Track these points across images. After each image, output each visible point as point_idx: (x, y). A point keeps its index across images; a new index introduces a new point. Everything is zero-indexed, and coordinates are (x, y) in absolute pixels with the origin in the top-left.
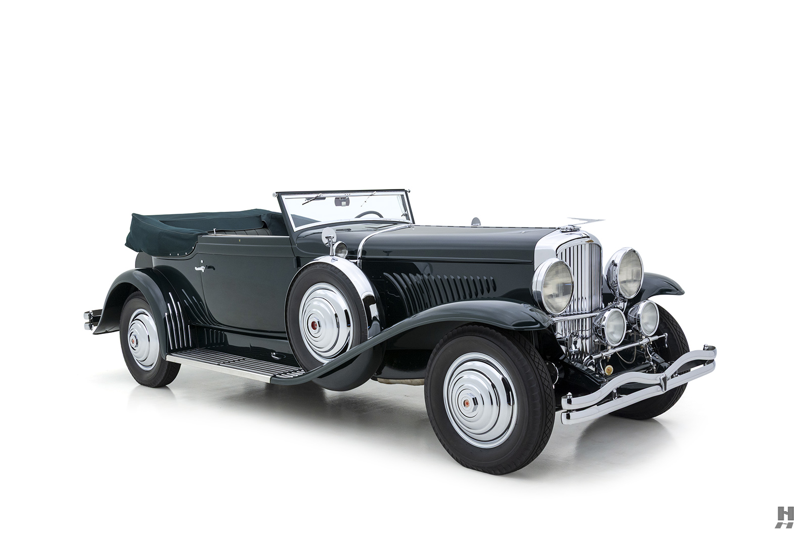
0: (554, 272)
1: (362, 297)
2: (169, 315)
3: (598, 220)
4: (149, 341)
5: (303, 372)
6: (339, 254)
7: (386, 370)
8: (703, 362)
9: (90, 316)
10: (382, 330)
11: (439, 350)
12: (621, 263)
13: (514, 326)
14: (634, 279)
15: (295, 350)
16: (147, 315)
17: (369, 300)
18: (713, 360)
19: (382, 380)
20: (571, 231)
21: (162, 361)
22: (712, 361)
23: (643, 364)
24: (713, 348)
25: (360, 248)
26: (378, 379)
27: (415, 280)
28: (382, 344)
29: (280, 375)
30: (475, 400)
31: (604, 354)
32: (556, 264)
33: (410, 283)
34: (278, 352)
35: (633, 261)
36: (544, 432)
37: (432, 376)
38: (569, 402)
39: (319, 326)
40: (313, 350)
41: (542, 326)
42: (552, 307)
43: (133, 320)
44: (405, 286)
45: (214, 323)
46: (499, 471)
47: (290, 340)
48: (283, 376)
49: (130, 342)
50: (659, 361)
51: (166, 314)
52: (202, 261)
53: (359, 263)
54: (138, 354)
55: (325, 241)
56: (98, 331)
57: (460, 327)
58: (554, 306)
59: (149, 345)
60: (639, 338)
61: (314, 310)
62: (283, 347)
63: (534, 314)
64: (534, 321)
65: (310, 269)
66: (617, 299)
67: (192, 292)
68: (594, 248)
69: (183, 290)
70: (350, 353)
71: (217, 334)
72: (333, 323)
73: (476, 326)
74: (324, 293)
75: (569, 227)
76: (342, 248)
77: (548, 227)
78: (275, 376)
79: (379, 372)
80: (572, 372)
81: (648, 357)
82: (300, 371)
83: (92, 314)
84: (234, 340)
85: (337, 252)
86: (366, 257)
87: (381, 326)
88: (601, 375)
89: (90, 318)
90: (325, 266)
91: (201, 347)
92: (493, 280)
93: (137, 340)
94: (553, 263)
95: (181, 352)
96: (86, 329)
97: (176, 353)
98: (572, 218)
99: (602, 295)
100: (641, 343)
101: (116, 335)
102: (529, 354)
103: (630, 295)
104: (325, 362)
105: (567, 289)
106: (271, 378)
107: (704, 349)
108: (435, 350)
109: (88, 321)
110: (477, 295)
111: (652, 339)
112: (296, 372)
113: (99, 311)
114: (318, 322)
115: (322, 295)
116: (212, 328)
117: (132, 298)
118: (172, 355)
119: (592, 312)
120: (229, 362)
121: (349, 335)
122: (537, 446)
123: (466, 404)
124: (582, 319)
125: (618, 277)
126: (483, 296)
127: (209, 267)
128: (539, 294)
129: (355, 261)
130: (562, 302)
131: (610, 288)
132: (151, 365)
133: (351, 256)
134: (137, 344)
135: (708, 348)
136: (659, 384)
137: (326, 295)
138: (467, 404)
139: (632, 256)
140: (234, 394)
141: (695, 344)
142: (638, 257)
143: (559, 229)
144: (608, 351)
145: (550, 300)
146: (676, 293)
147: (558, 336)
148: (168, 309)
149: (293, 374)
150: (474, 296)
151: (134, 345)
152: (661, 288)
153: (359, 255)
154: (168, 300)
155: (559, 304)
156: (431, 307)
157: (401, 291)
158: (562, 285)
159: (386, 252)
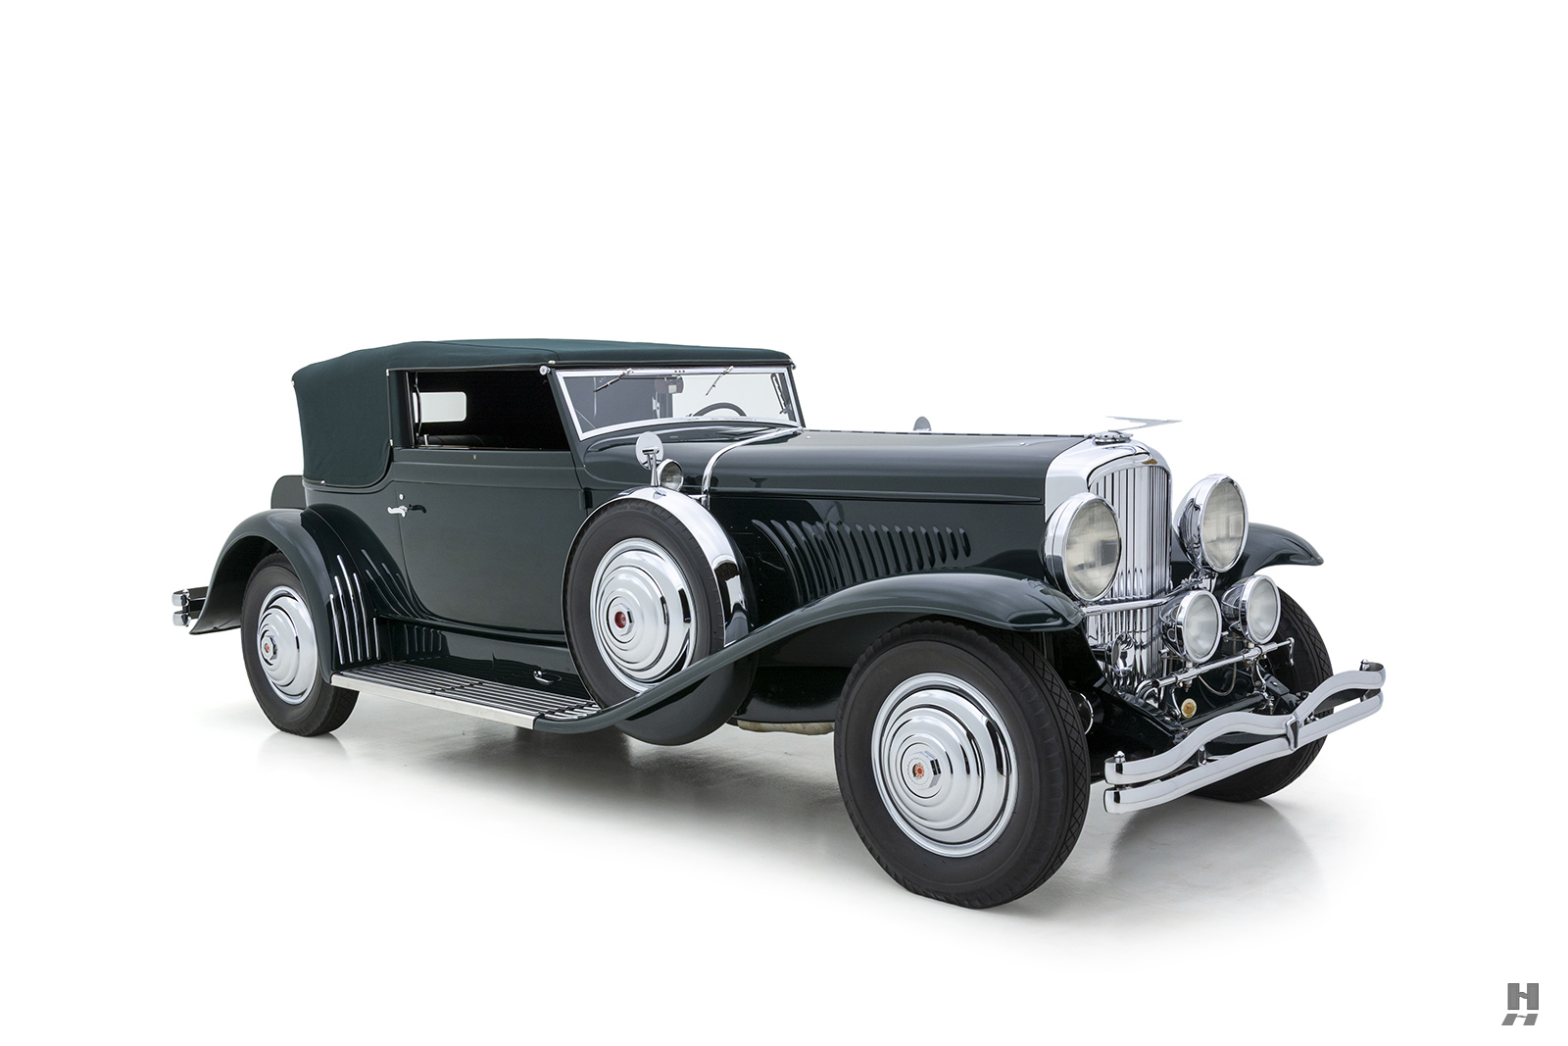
0: (1086, 519)
1: (714, 566)
2: (337, 599)
3: (1168, 422)
4: (298, 647)
5: (596, 709)
6: (667, 484)
7: (756, 706)
8: (1358, 693)
9: (184, 599)
10: (751, 630)
11: (864, 666)
12: (1208, 504)
13: (1012, 622)
14: (1232, 534)
15: (582, 666)
16: (294, 598)
17: (726, 571)
18: (1379, 690)
19: (748, 724)
20: (1115, 441)
21: (322, 685)
22: (1377, 692)
23: (1250, 697)
24: (1379, 667)
25: (708, 472)
26: (739, 722)
27: (813, 534)
28: (750, 657)
29: (553, 713)
30: (935, 764)
31: (1180, 677)
32: (1091, 505)
33: (803, 538)
34: (546, 670)
35: (1229, 500)
36: (1069, 829)
37: (849, 718)
38: (1119, 769)
39: (631, 621)
40: (617, 667)
41: (1066, 623)
42: (1081, 586)
43: (267, 608)
44: (793, 545)
45: (424, 615)
46: (979, 901)
47: (572, 648)
48: (559, 716)
49: (261, 650)
50: (1278, 691)
51: (332, 596)
52: (401, 497)
53: (705, 501)
54: (275, 673)
55: (642, 458)
56: (202, 627)
57: (906, 622)
58: (1085, 584)
59: (299, 656)
60: (1243, 647)
61: (620, 590)
62: (557, 659)
63: (1048, 599)
64: (1051, 612)
65: (612, 512)
66: (1197, 573)
67: (381, 554)
68: (1158, 476)
69: (363, 551)
70: (689, 674)
71: (428, 633)
72: (656, 616)
73: (939, 623)
74: (638, 558)
75: (1111, 435)
76: (673, 473)
77: (1070, 434)
78: (542, 716)
79: (742, 710)
80: (1118, 710)
81: (1258, 683)
82: (590, 706)
83: (188, 595)
84: (459, 647)
85: (663, 479)
86: (718, 489)
87: (750, 620)
88: (1175, 717)
89: (183, 604)
90: (641, 505)
91: (397, 659)
92: (964, 534)
93: (274, 646)
94: (1085, 502)
95: (360, 670)
96: (175, 624)
97: (351, 671)
98: (1116, 418)
99: (1171, 564)
100: (1246, 655)
101: (236, 635)
102: (1042, 678)
103: (1223, 565)
104: (641, 689)
105: (1109, 553)
106: (535, 720)
107: (1361, 669)
108: (856, 667)
109: (181, 608)
110: (932, 563)
111: (1266, 649)
112: (582, 708)
113: (202, 591)
114: (628, 613)
115: (636, 561)
116: (418, 623)
117: (266, 565)
118: (342, 675)
119: (1152, 597)
120: (453, 689)
121: (688, 636)
122: (1055, 856)
123: (917, 771)
124: (1135, 611)
125: (1202, 530)
126: (944, 565)
127: (415, 508)
128: (1058, 561)
129: (698, 497)
130: (1099, 577)
131: (1185, 550)
132: (302, 694)
133: (691, 487)
134: (275, 653)
135: (1368, 666)
136: (1284, 736)
137: (642, 562)
138: (920, 771)
139: (1228, 491)
140: (460, 748)
141: (1343, 660)
142: (1238, 492)
143: (1090, 437)
144: (1186, 672)
145: (1078, 575)
146: (1307, 562)
147: (1091, 642)
148: (335, 587)
149: (578, 713)
150: (927, 565)
151: (268, 656)
152: (1278, 553)
153: (706, 486)
154: (333, 569)
155: (1095, 582)
156: (844, 587)
157: (785, 553)
158: (1100, 545)
159: (755, 480)
